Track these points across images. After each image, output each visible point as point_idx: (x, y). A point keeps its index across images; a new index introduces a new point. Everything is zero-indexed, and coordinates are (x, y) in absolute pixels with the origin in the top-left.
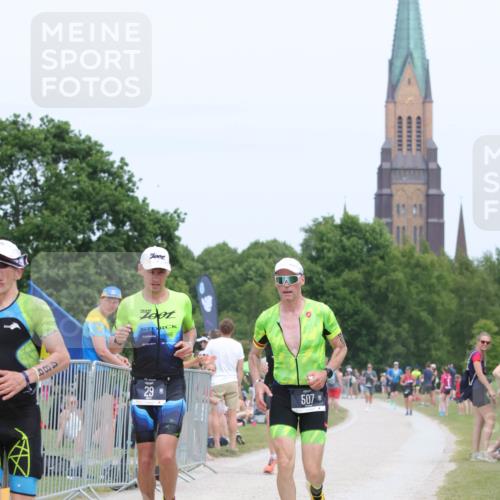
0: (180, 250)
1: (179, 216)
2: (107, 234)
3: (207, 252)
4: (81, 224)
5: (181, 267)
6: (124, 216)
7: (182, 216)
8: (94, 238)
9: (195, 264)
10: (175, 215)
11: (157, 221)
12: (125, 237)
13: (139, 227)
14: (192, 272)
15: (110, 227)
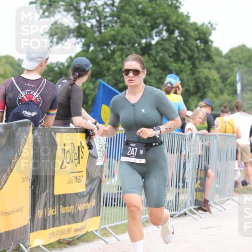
0: (212, 49)
1: (212, 26)
2: (162, 40)
3: (232, 51)
4: (144, 32)
5: (213, 62)
6: (174, 26)
7: (214, 26)
8: (153, 42)
9: (223, 59)
10: (209, 26)
11: (197, 29)
12: (175, 41)
13: (184, 34)
14: (221, 65)
15: (165, 34)
